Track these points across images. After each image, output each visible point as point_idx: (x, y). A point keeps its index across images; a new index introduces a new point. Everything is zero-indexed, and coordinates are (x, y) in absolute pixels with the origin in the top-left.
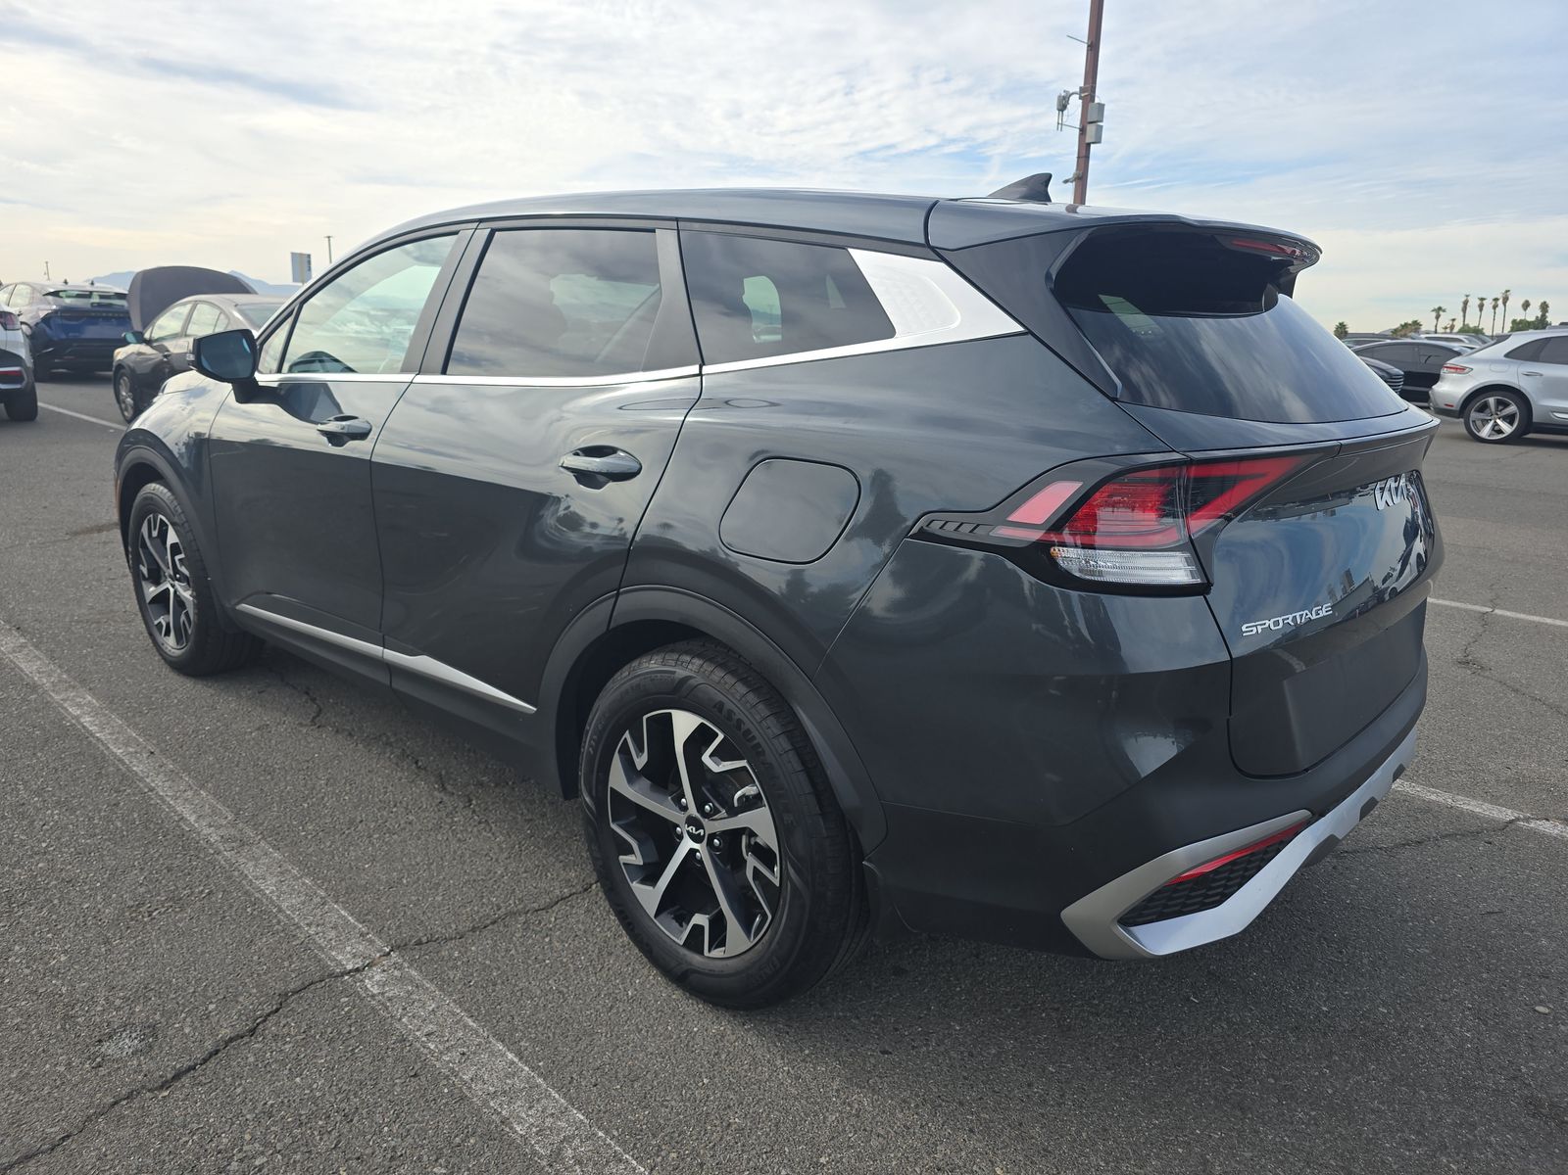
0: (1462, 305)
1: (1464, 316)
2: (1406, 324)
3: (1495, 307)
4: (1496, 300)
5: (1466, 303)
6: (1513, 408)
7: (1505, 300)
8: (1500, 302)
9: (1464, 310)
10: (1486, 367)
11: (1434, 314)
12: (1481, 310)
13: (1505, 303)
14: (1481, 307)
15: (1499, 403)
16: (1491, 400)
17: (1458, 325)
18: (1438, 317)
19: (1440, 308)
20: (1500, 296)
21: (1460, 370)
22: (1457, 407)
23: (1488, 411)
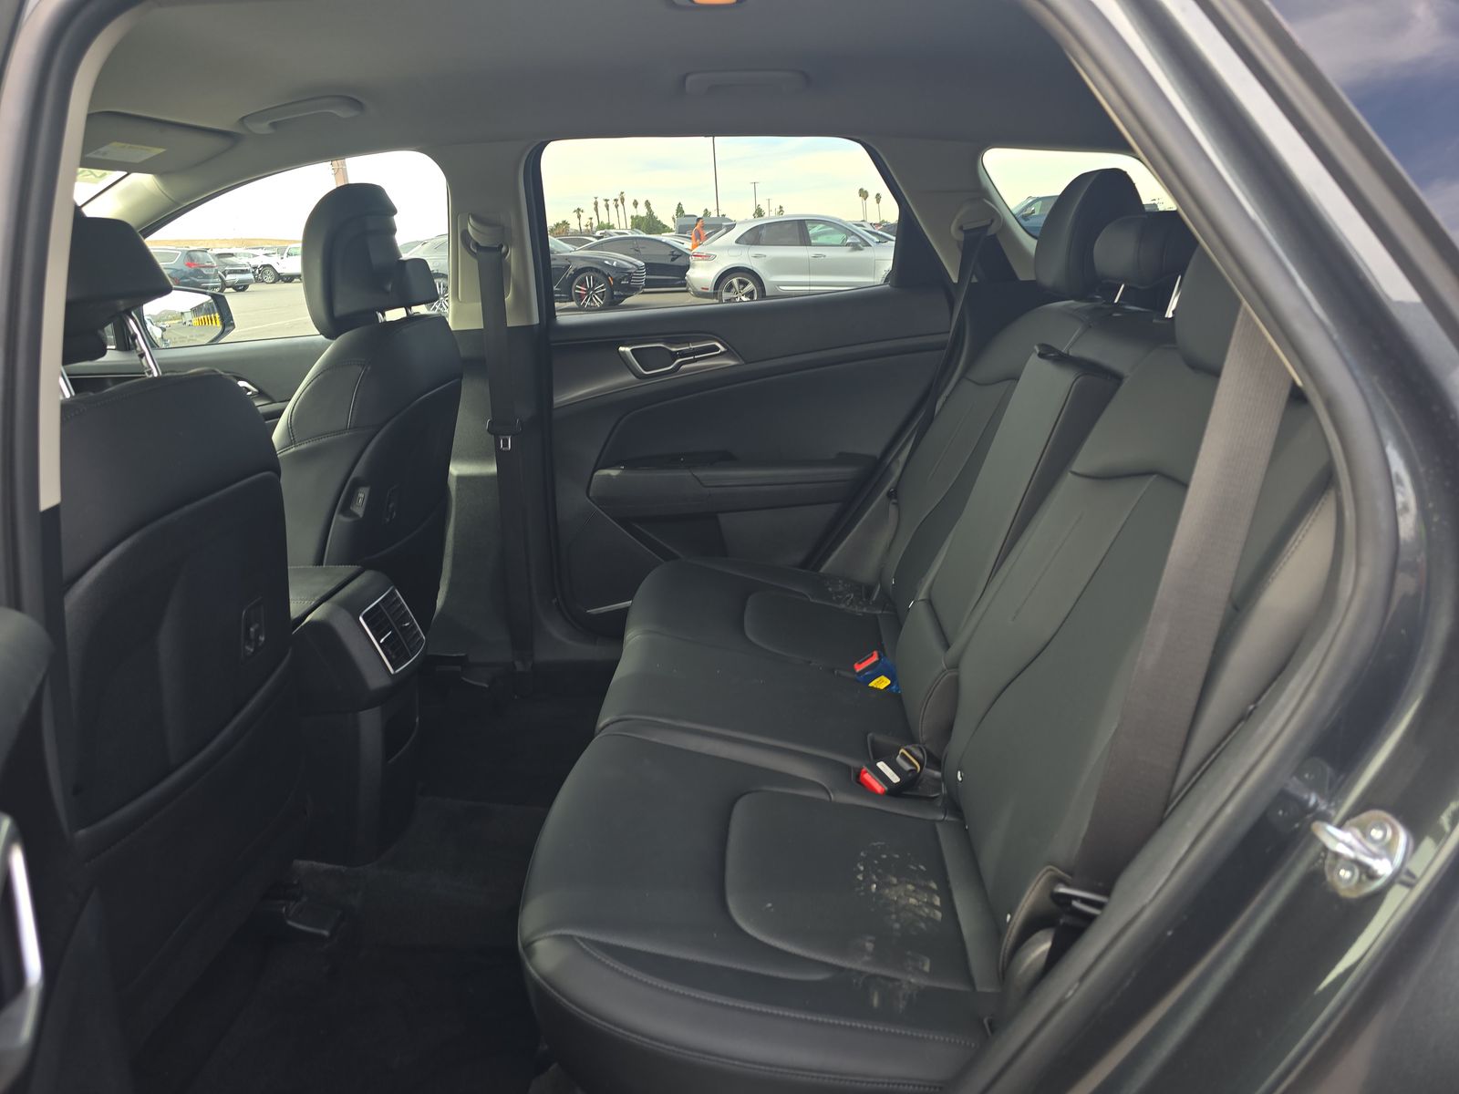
0: (594, 206)
1: (597, 215)
2: (558, 224)
3: (617, 206)
4: (616, 200)
5: (596, 204)
6: (751, 286)
7: (623, 200)
8: (619, 202)
9: (596, 210)
10: (725, 254)
11: (576, 214)
12: (608, 209)
13: (623, 203)
14: (607, 206)
15: (740, 282)
16: (735, 281)
17: (595, 224)
18: (579, 217)
19: (579, 209)
20: (618, 197)
21: (707, 257)
22: (711, 290)
23: (733, 290)
